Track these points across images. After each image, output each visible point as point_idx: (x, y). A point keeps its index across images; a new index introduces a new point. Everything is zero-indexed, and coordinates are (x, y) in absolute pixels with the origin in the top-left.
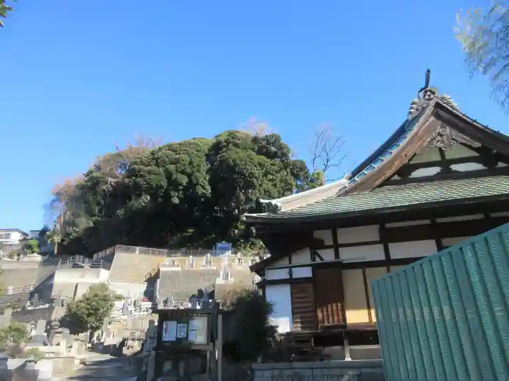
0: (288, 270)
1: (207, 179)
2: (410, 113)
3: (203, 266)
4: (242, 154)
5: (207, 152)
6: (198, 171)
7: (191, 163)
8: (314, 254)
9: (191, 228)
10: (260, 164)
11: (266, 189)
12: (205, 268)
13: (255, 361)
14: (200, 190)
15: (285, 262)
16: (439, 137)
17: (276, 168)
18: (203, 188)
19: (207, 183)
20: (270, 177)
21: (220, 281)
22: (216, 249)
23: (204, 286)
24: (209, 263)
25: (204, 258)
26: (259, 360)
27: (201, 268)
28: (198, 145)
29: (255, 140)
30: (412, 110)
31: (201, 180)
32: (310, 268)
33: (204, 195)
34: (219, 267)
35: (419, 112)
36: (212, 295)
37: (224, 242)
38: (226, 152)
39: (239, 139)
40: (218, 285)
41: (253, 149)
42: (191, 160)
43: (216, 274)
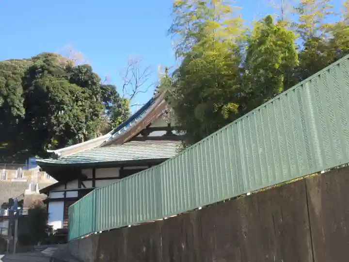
0: (63, 193)
1: (22, 101)
2: (154, 94)
3: (15, 178)
4: (55, 81)
5: (23, 75)
6: (14, 94)
7: (7, 85)
8: (80, 184)
9: (5, 142)
10: (71, 92)
11: (76, 114)
12: (17, 180)
13: (37, 244)
14: (15, 112)
15: (63, 188)
16: (165, 114)
17: (86, 95)
18: (18, 109)
19: (22, 105)
20: (80, 103)
21: (28, 192)
22: (28, 163)
23: (15, 195)
24: (20, 176)
25: (17, 171)
26: (39, 244)
27: (13, 180)
28: (15, 68)
29: (69, 69)
30: (155, 92)
31: (17, 102)
32: (77, 192)
33: (19, 116)
34: (29, 180)
35: (159, 94)
36: (21, 203)
37: (36, 157)
38: (41, 78)
39: (54, 67)
40: (27, 195)
41: (66, 77)
42: (7, 82)
43: (25, 186)
